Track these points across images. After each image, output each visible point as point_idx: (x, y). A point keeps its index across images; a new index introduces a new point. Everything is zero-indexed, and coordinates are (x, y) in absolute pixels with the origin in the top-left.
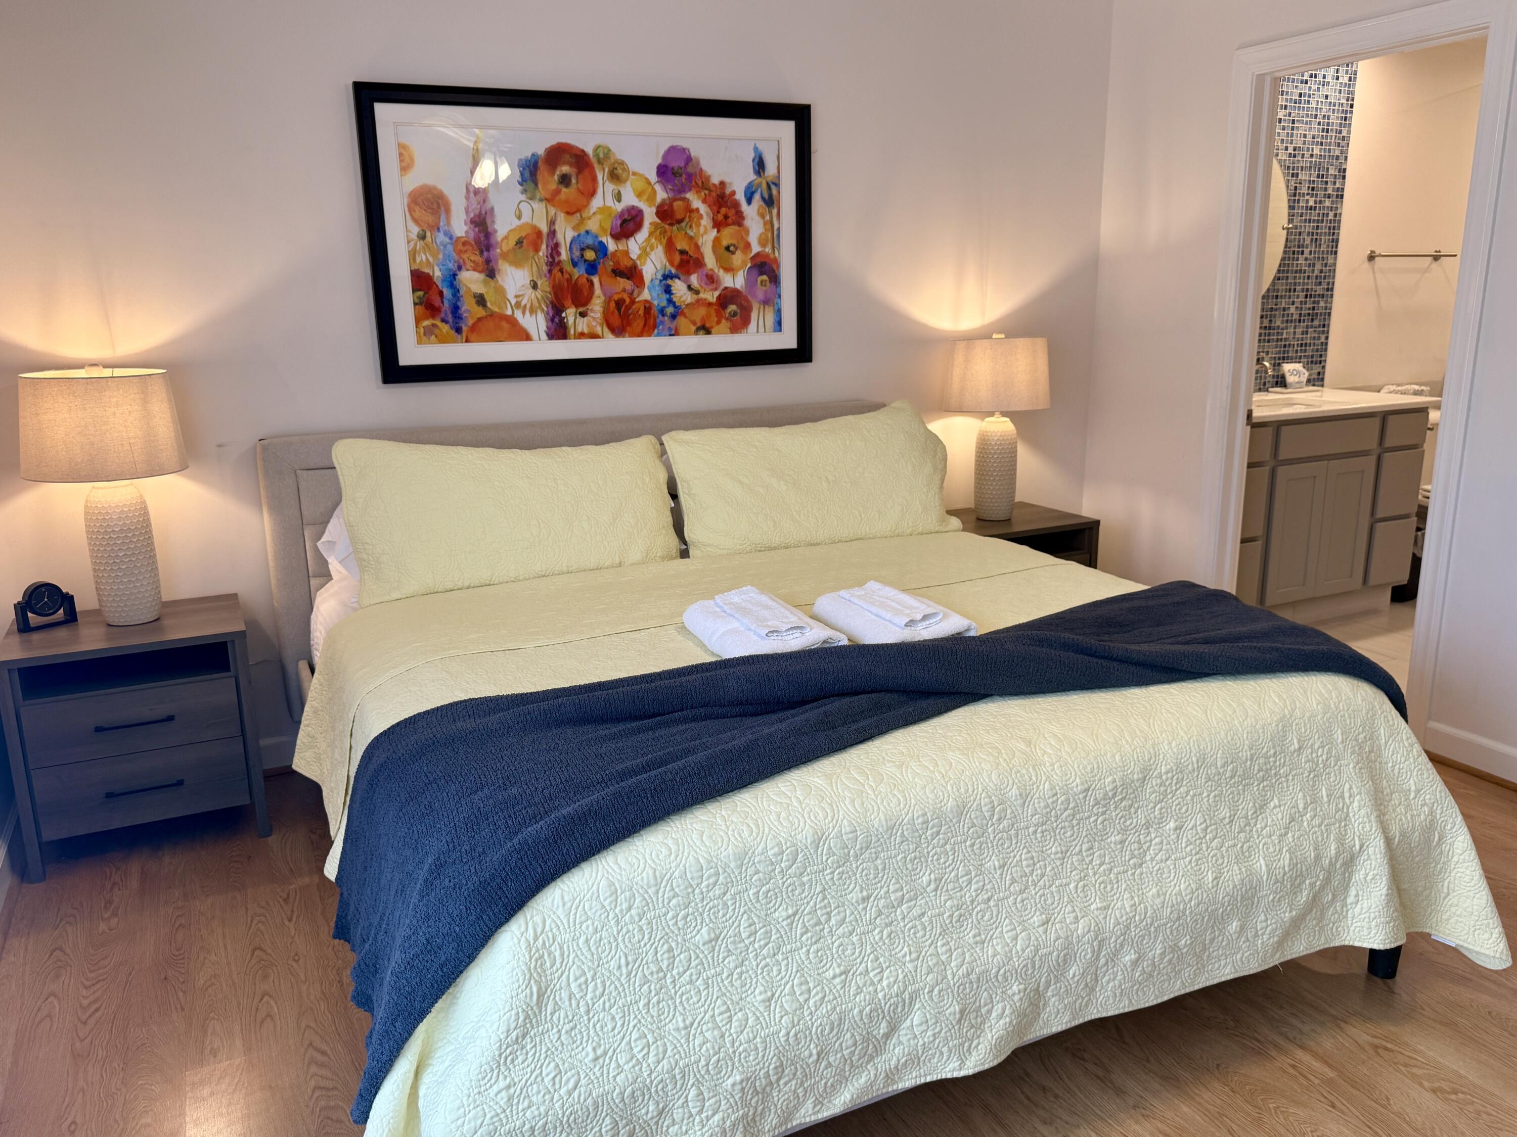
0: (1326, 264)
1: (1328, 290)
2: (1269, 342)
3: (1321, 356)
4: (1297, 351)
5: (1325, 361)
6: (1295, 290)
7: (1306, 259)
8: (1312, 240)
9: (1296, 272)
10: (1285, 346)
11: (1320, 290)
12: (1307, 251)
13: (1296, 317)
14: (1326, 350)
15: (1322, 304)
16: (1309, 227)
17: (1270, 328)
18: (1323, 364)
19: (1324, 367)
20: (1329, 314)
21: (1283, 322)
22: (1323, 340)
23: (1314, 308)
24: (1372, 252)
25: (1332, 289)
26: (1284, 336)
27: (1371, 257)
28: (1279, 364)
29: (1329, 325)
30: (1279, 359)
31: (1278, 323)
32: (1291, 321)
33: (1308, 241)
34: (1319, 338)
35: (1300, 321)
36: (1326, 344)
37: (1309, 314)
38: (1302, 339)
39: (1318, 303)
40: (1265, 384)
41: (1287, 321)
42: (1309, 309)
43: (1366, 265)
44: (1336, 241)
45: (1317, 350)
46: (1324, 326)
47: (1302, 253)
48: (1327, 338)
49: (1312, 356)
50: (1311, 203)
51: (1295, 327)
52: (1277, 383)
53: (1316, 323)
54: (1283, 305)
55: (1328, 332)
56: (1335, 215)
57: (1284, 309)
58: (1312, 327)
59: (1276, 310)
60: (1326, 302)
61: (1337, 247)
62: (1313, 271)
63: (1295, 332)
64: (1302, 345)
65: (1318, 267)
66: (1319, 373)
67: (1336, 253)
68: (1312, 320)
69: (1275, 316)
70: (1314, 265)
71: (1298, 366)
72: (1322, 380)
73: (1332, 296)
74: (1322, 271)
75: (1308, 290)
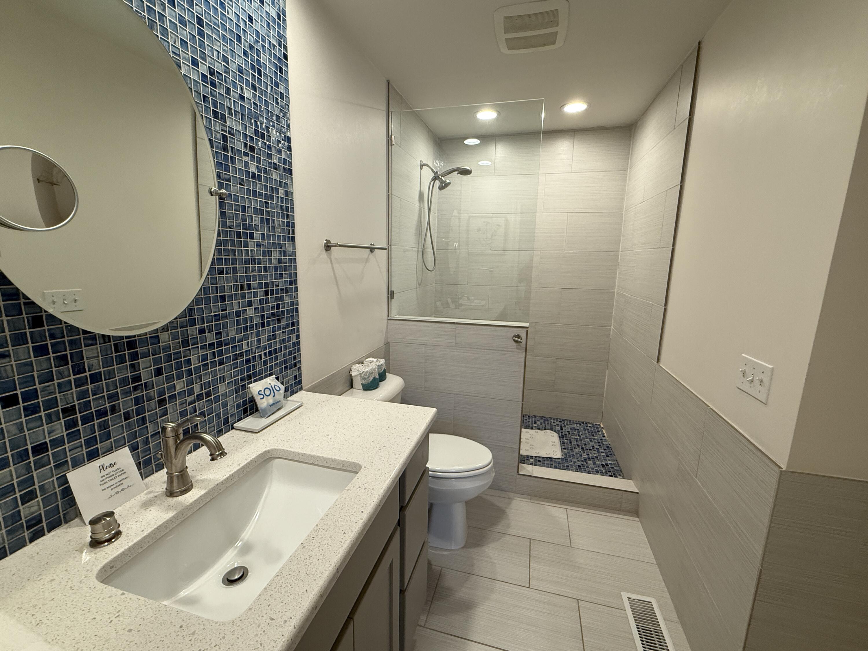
0: (284, 252)
1: (291, 283)
2: (221, 363)
3: (295, 358)
4: (265, 362)
5: (300, 362)
6: (249, 287)
7: (258, 245)
8: (262, 219)
9: (247, 262)
10: (248, 361)
11: (282, 283)
12: (257, 235)
13: (257, 320)
14: (299, 350)
15: (287, 300)
16: (255, 203)
17: (220, 344)
18: (298, 366)
19: (299, 369)
20: (297, 310)
21: (239, 331)
22: (294, 340)
23: (278, 307)
24: (328, 241)
25: (296, 283)
26: (245, 348)
27: (328, 247)
28: (244, 387)
29: (298, 322)
30: (242, 380)
31: (232, 333)
32: (252, 327)
33: (256, 220)
34: (290, 339)
35: (263, 325)
36: (298, 343)
37: (273, 314)
38: (270, 346)
39: (282, 299)
40: (226, 421)
41: (246, 329)
42: (273, 308)
43: (324, 254)
44: (291, 225)
45: (290, 353)
46: (293, 324)
47: (252, 237)
48: (298, 337)
49: (285, 362)
50: (253, 169)
51: (258, 335)
52: (245, 411)
53: (283, 323)
54: (236, 308)
55: (298, 330)
56: (286, 193)
57: (238, 314)
58: (279, 328)
59: (225, 317)
60: (291, 297)
61: (293, 233)
62: (270, 261)
63: (259, 341)
64: (270, 353)
65: (275, 256)
66: (295, 377)
67: (293, 239)
68: (279, 320)
69: (225, 326)
70: (270, 253)
71: (271, 381)
72: (300, 382)
73: (296, 289)
74: (280, 261)
75: (267, 285)
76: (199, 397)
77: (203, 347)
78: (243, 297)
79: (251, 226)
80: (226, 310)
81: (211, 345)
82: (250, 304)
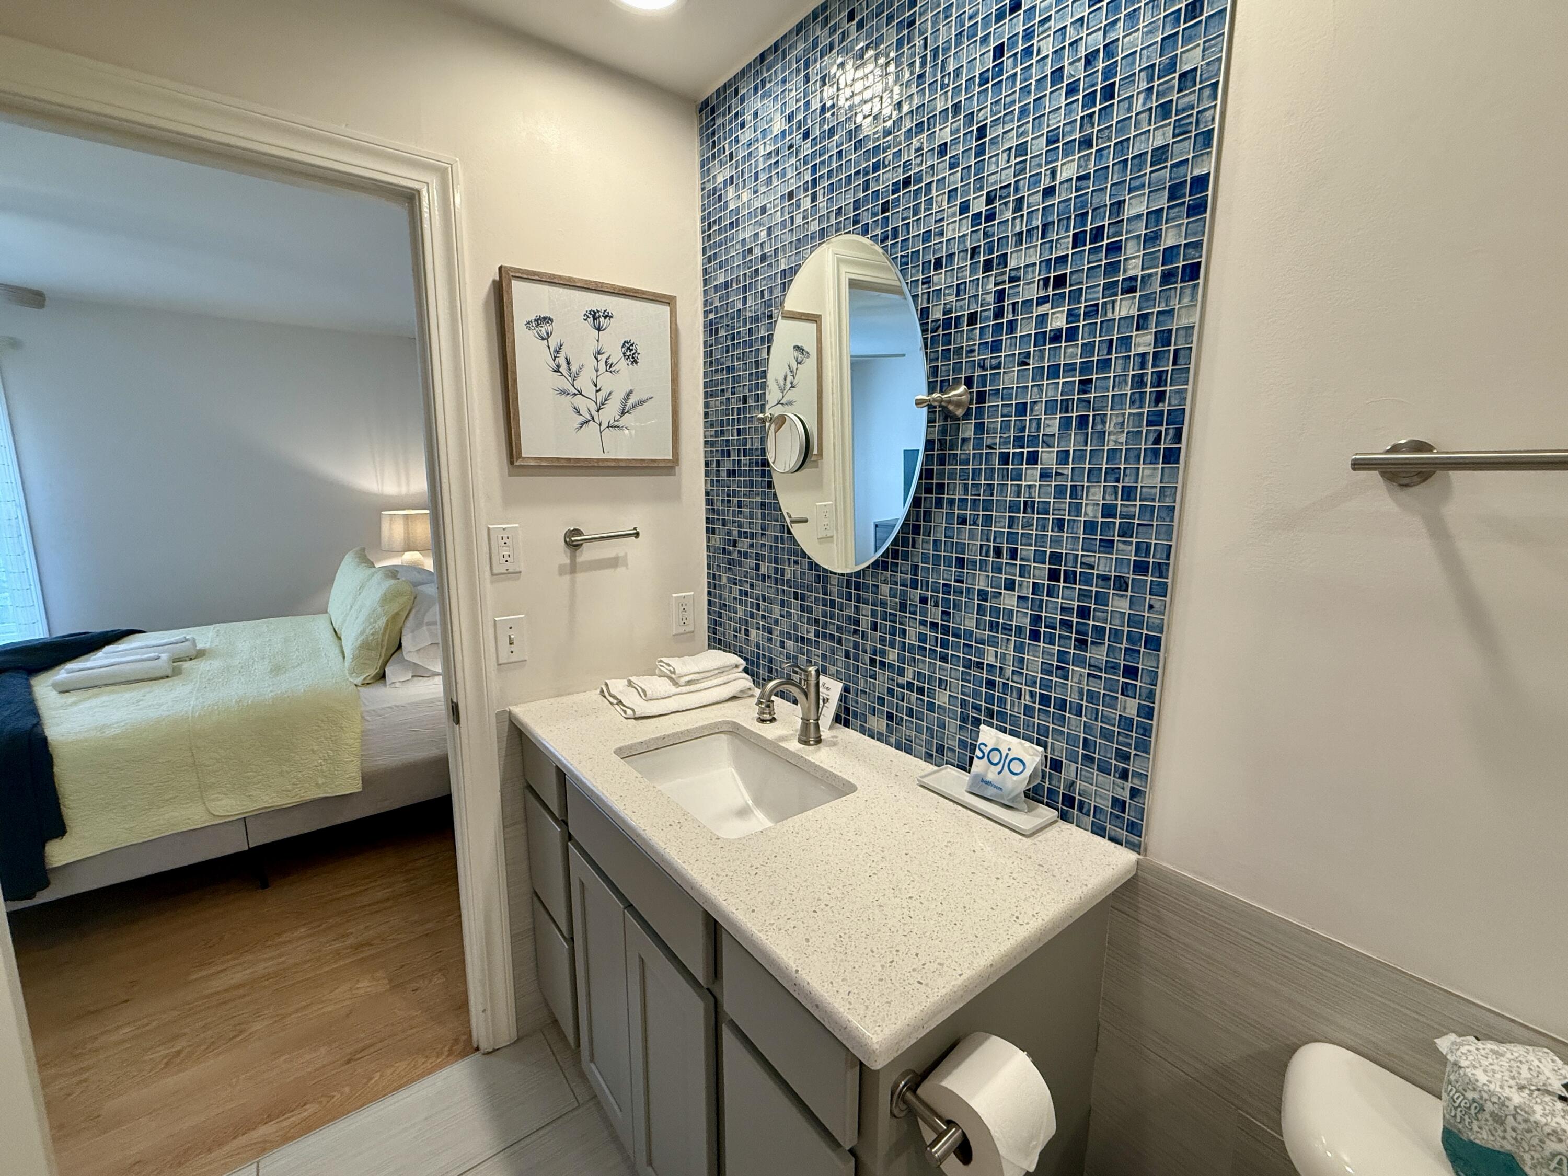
0: (1131, 490)
2: (944, 658)
4: (1026, 710)
5: (1140, 777)
6: (1013, 554)
7: (1046, 475)
9: (1015, 507)
10: (991, 684)
11: (1106, 564)
12: (1049, 458)
13: (1020, 621)
14: (1141, 746)
15: (1121, 607)
16: (1053, 390)
17: (946, 630)
18: (1132, 783)
19: (1135, 793)
20: (1154, 643)
21: (982, 625)
22: (1131, 713)
23: (1084, 613)
26: (990, 659)
28: (977, 722)
29: (1152, 675)
30: (977, 708)
31: (969, 623)
32: (1007, 629)
33: (1053, 426)
34: (1112, 702)
35: (1035, 635)
36: (1142, 729)
37: (1069, 625)
38: (1046, 685)
39: (1101, 599)
41: (994, 627)
42: (1065, 610)
44: (1171, 419)
45: (1104, 734)
46: (1129, 672)
47: (1033, 458)
48: (1143, 712)
49: (1086, 744)
50: (1059, 321)
51: (1019, 648)
53: (1097, 655)
54: (981, 584)
55: (1148, 696)
56: (1163, 338)
57: (983, 595)
58: (1080, 661)
59: (959, 592)
60: (1133, 603)
61: (1178, 437)
62: (1076, 509)
63: (1018, 660)
64: (1043, 699)
65: (1095, 497)
66: (1119, 804)
67: (1173, 456)
68: (1082, 644)
69: (958, 607)
70: (1078, 491)
72: (1136, 829)
73: (1162, 589)
74: (1109, 511)
75: (1056, 558)
76: (910, 686)
77: (923, 623)
78: (998, 569)
79: (1034, 440)
80: (962, 582)
81: (934, 625)
82: (1010, 585)
